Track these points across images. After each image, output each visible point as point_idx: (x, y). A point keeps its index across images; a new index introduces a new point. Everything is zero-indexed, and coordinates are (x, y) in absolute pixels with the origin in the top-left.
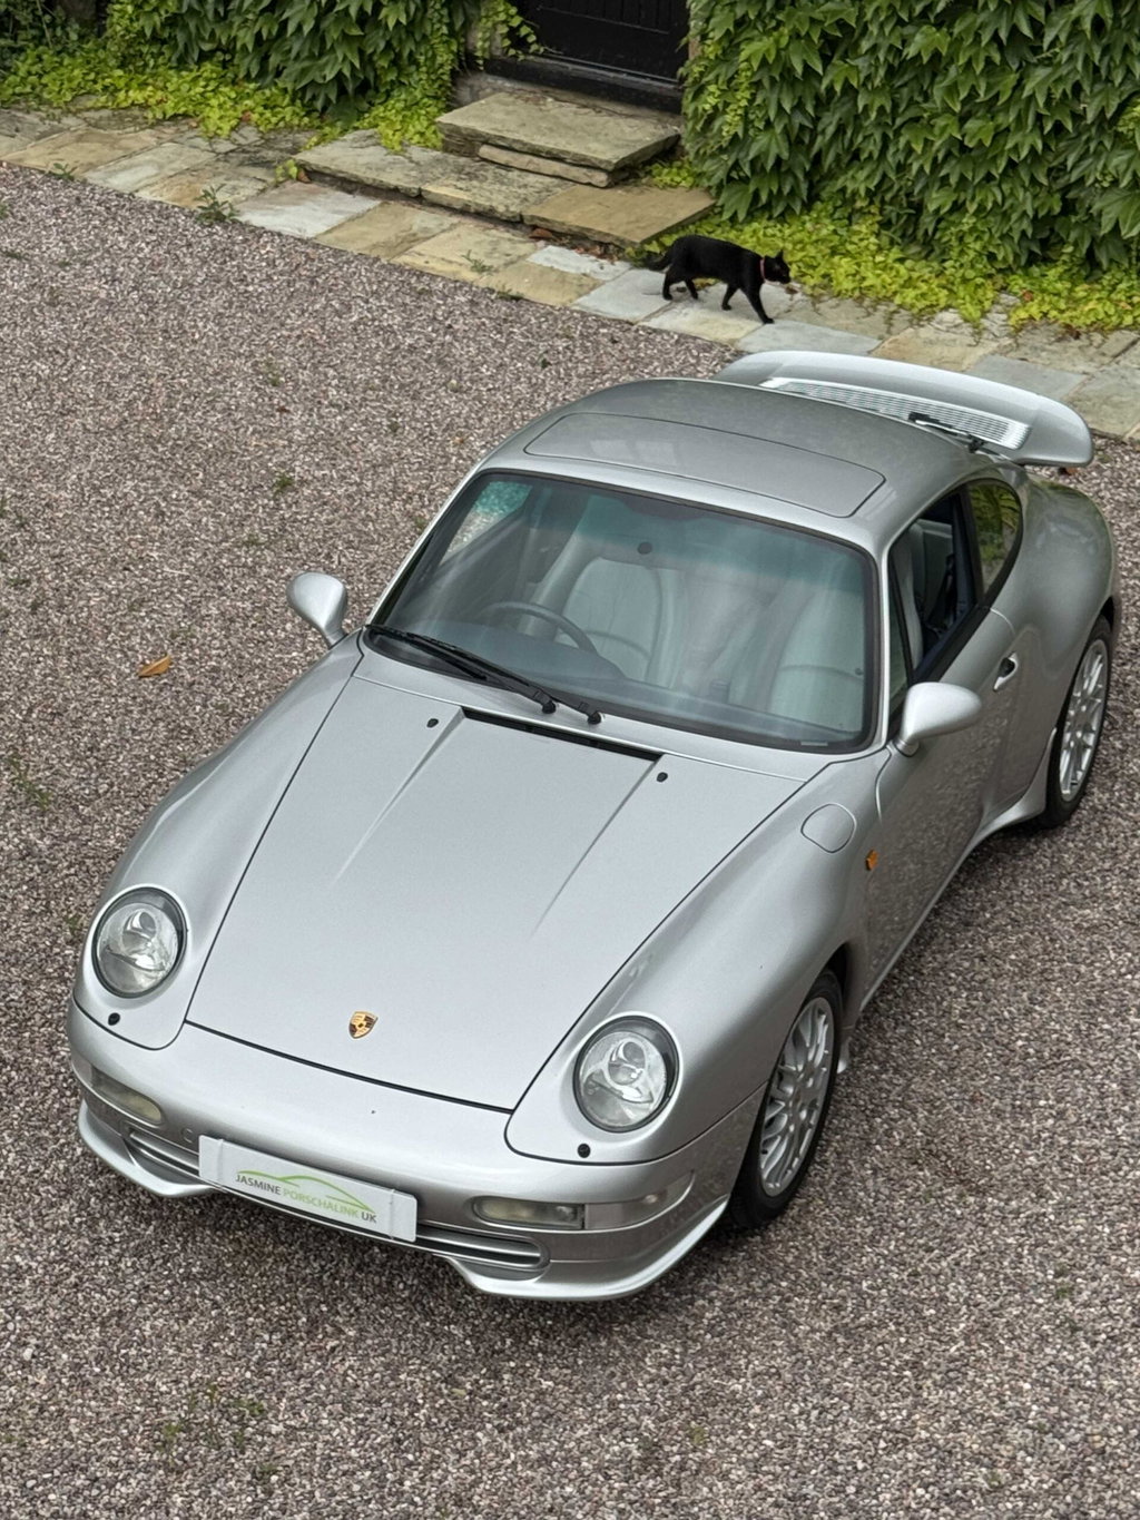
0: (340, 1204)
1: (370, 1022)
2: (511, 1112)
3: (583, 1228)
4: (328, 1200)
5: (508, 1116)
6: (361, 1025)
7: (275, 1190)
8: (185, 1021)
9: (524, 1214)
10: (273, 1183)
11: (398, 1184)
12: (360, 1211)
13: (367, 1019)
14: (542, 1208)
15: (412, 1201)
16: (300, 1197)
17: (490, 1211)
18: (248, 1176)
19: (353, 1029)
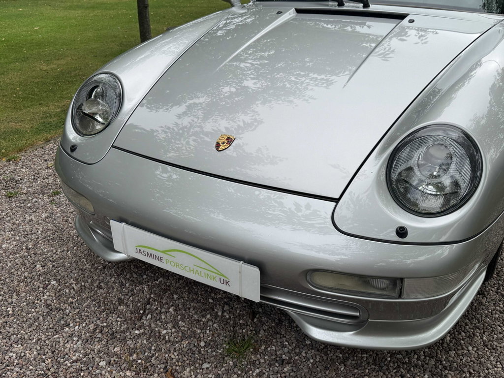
0: (203, 271)
1: (230, 141)
2: (336, 201)
3: (400, 297)
4: (196, 268)
5: (335, 203)
6: (223, 143)
7: (160, 259)
8: (113, 146)
9: (348, 284)
10: (159, 254)
11: (247, 257)
12: (218, 277)
13: (228, 139)
14: (364, 279)
15: (256, 271)
16: (177, 265)
17: (319, 280)
18: (142, 249)
19: (218, 145)
